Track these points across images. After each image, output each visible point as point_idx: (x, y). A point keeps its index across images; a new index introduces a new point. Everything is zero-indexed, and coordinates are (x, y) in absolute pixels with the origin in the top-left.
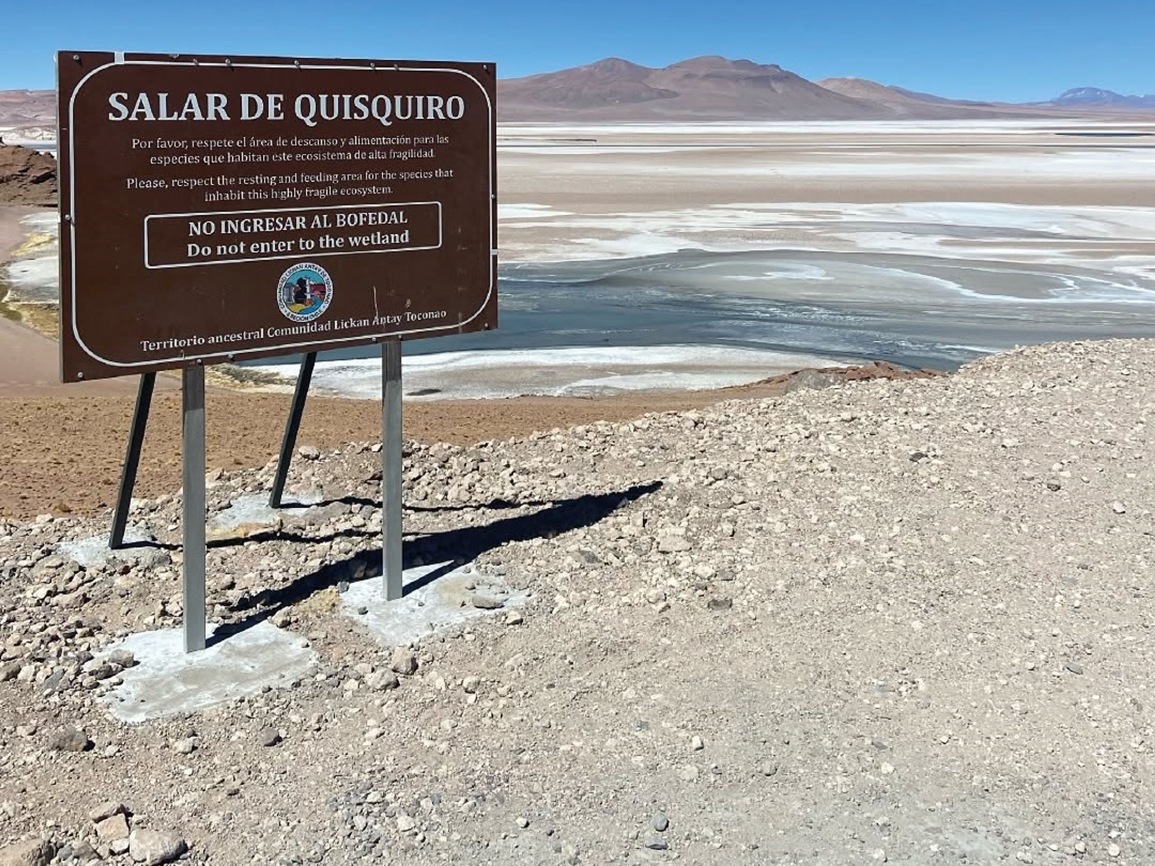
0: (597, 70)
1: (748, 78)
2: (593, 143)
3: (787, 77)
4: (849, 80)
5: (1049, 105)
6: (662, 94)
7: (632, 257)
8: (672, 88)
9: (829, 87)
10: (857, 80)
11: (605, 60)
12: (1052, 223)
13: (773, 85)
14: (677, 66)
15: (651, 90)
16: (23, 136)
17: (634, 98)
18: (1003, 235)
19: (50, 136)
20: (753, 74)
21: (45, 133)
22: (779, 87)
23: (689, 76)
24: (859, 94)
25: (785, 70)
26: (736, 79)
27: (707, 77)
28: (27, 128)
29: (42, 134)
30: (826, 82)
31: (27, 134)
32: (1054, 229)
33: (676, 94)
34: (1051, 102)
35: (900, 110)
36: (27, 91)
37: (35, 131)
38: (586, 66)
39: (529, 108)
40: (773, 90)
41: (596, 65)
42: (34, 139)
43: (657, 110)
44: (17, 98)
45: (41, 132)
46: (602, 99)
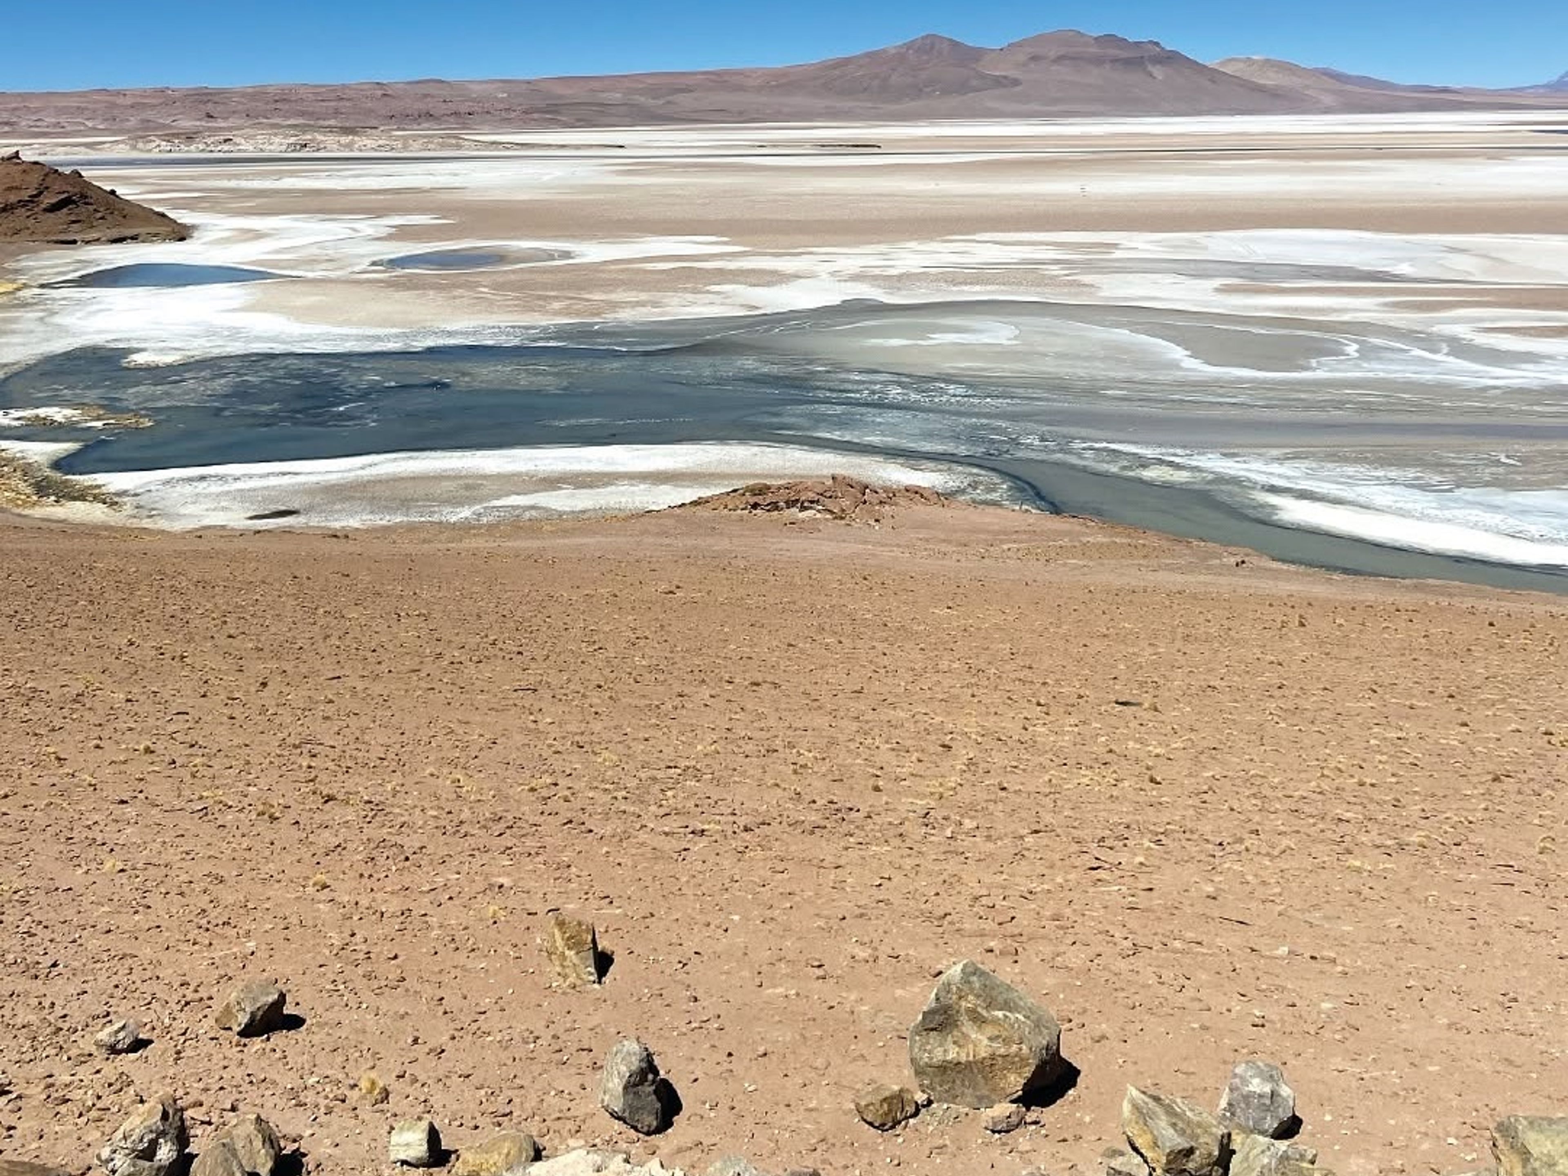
0: (911, 52)
1: (1115, 61)
2: (876, 150)
3: (1171, 59)
4: (1257, 61)
5: (1541, 91)
6: (1000, 82)
7: (768, 312)
8: (1013, 73)
9: (1228, 70)
10: (1267, 61)
11: (923, 38)
12: (1401, 260)
13: (1150, 68)
14: (1019, 45)
15: (983, 77)
16: (134, 148)
17: (963, 88)
18: (1318, 277)
19: (168, 148)
20: (1124, 54)
21: (164, 143)
22: (1158, 72)
23: (1034, 58)
24: (1269, 79)
25: (1168, 48)
26: (1098, 61)
27: (1059, 59)
28: (141, 137)
29: (159, 146)
30: (1222, 64)
31: (140, 145)
32: (1404, 269)
33: (1016, 82)
34: (1543, 86)
35: (1328, 100)
36: (168, 88)
37: (151, 141)
38: (895, 47)
39: (820, 103)
40: (1151, 75)
41: (909, 46)
42: (150, 151)
43: (990, 104)
44: (154, 97)
45: (157, 143)
46: (917, 91)
